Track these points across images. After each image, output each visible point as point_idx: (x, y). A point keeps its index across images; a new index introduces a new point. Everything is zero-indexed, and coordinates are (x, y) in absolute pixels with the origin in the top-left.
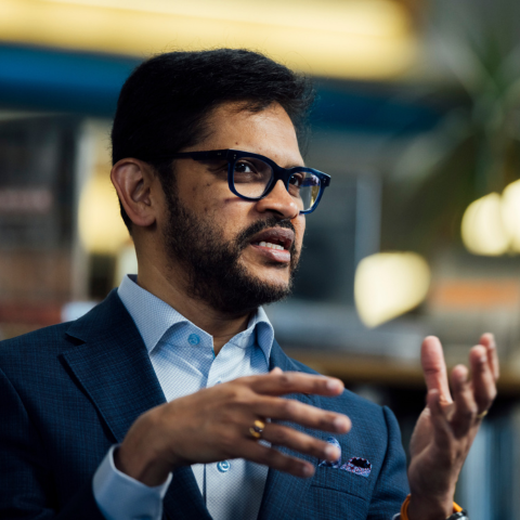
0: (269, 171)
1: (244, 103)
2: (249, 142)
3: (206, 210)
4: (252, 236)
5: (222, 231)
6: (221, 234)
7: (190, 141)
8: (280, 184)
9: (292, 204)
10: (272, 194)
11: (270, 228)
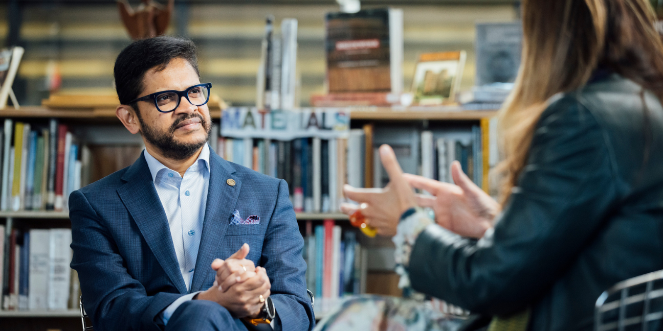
0: (177, 96)
1: (156, 68)
2: (163, 86)
3: (153, 122)
4: (176, 126)
5: (161, 129)
6: (162, 131)
7: (139, 92)
8: (183, 99)
9: (190, 108)
10: (180, 105)
11: (182, 122)
